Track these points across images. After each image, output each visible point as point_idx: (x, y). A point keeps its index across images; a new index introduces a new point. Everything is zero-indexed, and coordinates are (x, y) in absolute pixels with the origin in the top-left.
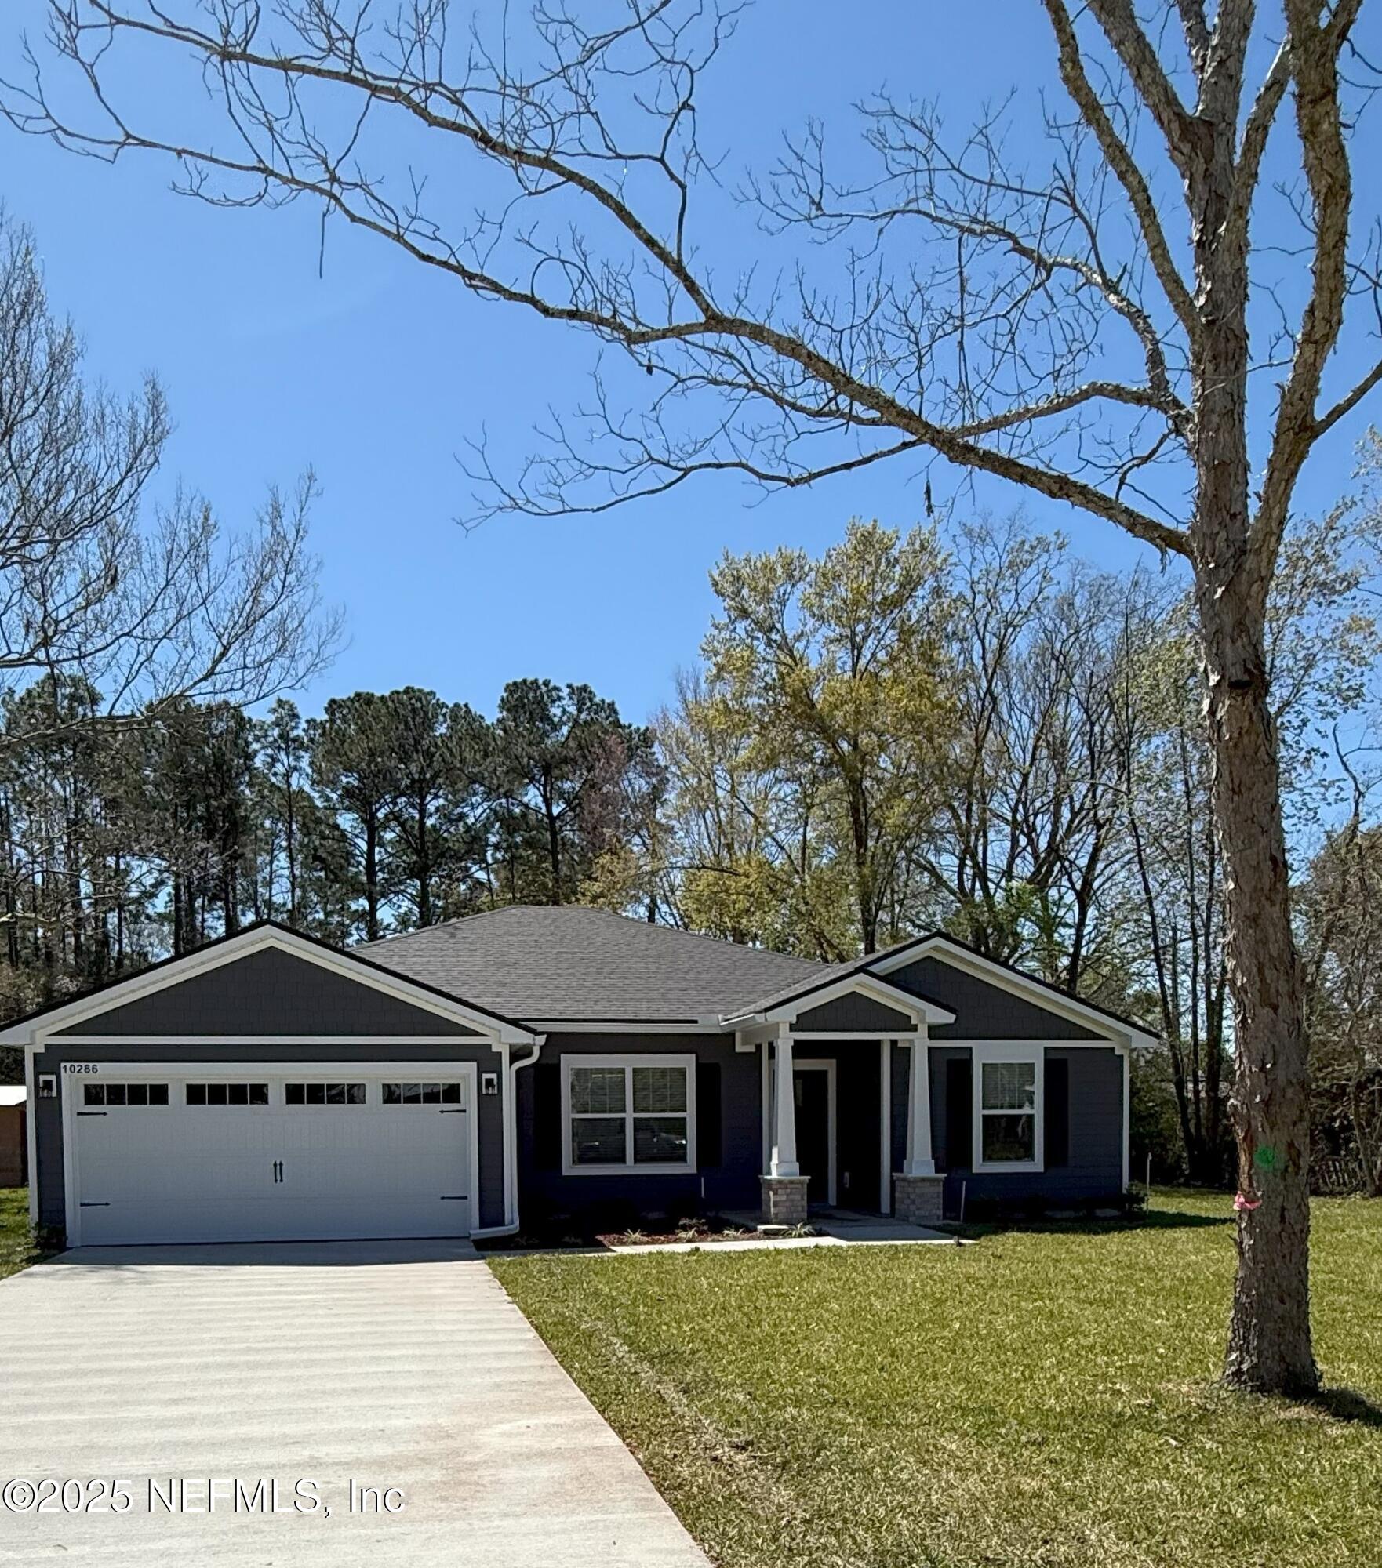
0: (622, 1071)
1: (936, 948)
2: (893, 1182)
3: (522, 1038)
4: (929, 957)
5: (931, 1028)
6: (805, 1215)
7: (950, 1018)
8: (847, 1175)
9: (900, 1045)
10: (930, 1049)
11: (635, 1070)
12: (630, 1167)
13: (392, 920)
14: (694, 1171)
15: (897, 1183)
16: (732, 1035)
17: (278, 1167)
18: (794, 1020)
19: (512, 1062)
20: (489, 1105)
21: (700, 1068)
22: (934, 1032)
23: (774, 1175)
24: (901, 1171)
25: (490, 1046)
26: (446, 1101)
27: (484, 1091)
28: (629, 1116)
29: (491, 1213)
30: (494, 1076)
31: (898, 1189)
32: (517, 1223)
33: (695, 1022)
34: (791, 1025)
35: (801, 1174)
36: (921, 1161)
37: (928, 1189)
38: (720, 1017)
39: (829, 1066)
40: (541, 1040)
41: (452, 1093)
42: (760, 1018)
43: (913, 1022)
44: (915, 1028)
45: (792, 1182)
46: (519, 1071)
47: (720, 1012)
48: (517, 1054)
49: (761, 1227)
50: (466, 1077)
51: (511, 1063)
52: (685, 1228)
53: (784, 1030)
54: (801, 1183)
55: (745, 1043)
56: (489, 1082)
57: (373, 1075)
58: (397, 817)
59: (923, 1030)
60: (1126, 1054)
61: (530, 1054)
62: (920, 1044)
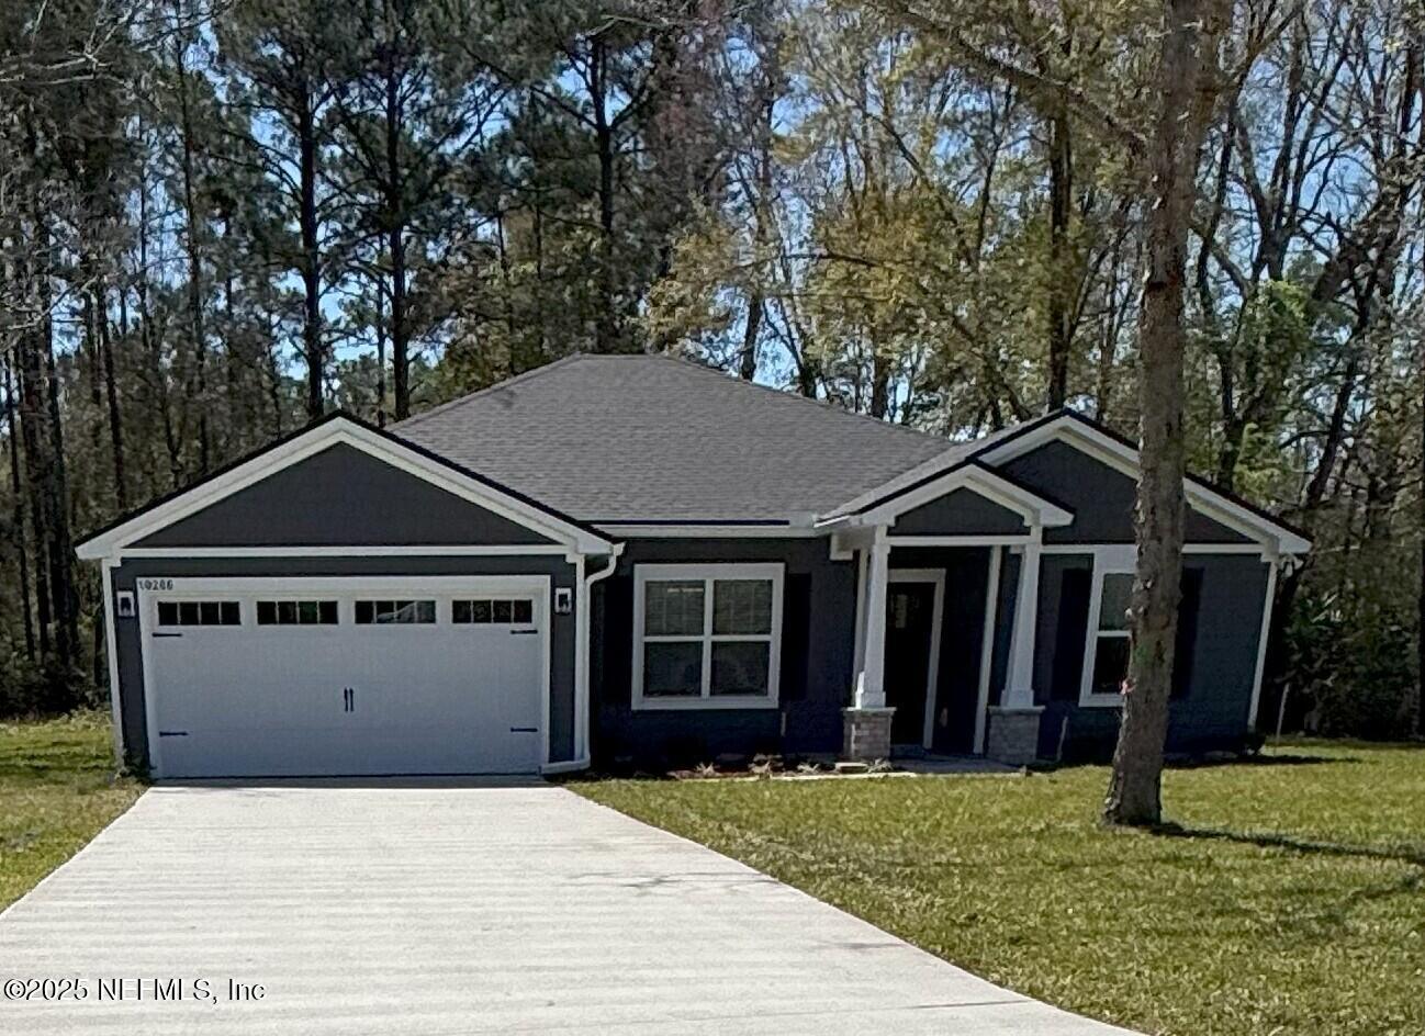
0: (702, 584)
1: (1064, 429)
2: (988, 717)
3: (599, 547)
4: (1057, 441)
5: (1046, 530)
6: (888, 753)
7: (1065, 518)
8: (945, 711)
9: (1013, 551)
10: (1043, 557)
11: (716, 583)
12: (705, 701)
13: (342, 313)
14: (775, 705)
15: (993, 719)
16: (828, 539)
17: (348, 694)
18: (892, 522)
19: (587, 574)
20: (562, 623)
21: (789, 579)
22: (1050, 535)
23: (858, 706)
24: (998, 704)
25: (564, 556)
26: (518, 620)
27: (557, 608)
28: (707, 638)
29: (561, 745)
30: (568, 591)
31: (993, 724)
32: (588, 756)
33: (786, 523)
34: (889, 529)
35: (888, 705)
36: (1020, 693)
37: (1022, 724)
38: (815, 517)
39: (936, 576)
40: (619, 549)
41: (523, 611)
42: (854, 520)
43: (1027, 523)
44: (1026, 531)
45: (875, 715)
46: (594, 586)
47: (813, 511)
48: (594, 564)
49: (839, 765)
50: (539, 594)
51: (586, 577)
52: (760, 764)
53: (881, 534)
54: (885, 715)
55: (842, 548)
56: (563, 598)
57: (445, 590)
58: (341, 115)
59: (1036, 534)
60: (1273, 560)
61: (605, 566)
62: (1032, 549)
